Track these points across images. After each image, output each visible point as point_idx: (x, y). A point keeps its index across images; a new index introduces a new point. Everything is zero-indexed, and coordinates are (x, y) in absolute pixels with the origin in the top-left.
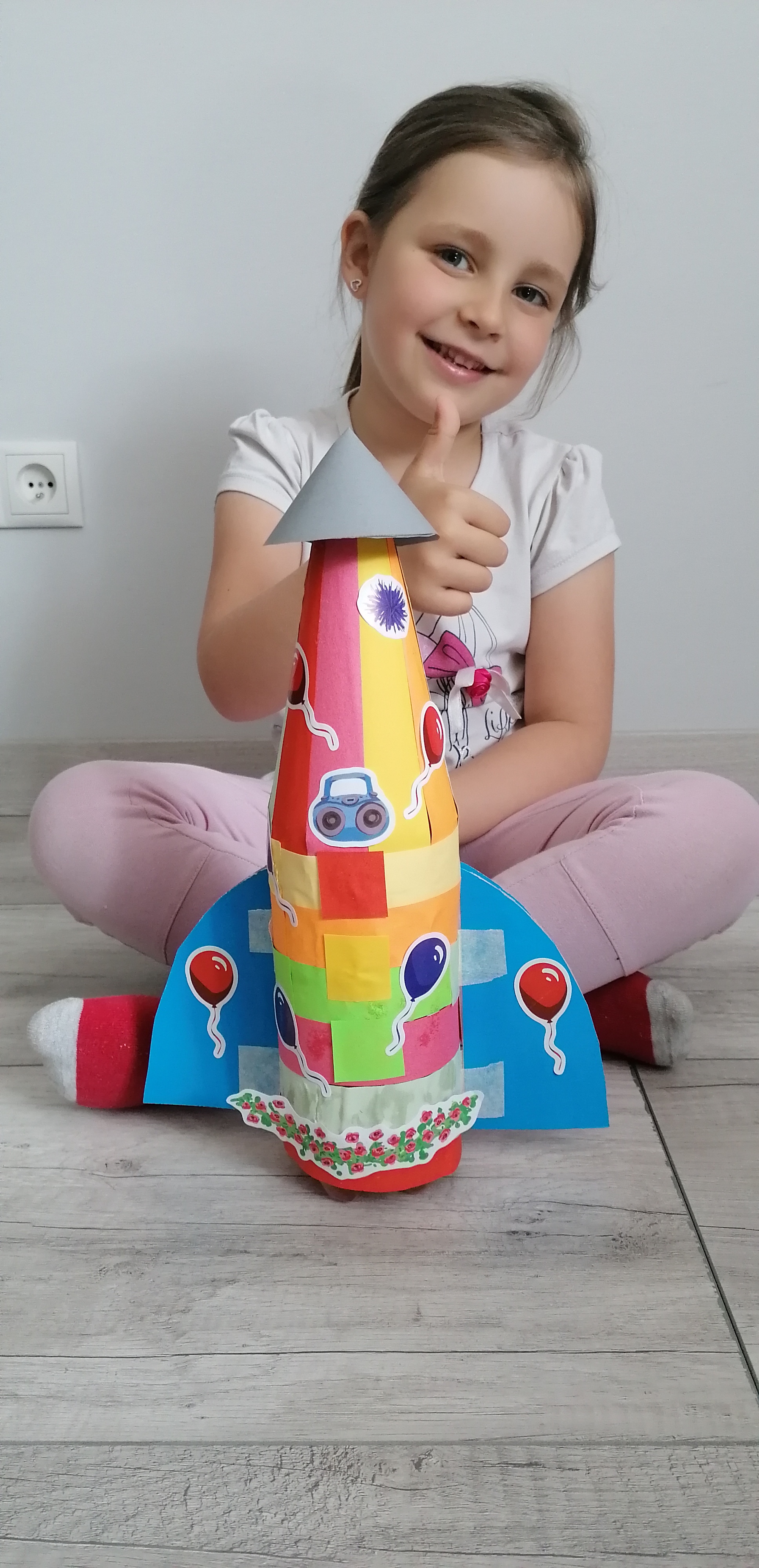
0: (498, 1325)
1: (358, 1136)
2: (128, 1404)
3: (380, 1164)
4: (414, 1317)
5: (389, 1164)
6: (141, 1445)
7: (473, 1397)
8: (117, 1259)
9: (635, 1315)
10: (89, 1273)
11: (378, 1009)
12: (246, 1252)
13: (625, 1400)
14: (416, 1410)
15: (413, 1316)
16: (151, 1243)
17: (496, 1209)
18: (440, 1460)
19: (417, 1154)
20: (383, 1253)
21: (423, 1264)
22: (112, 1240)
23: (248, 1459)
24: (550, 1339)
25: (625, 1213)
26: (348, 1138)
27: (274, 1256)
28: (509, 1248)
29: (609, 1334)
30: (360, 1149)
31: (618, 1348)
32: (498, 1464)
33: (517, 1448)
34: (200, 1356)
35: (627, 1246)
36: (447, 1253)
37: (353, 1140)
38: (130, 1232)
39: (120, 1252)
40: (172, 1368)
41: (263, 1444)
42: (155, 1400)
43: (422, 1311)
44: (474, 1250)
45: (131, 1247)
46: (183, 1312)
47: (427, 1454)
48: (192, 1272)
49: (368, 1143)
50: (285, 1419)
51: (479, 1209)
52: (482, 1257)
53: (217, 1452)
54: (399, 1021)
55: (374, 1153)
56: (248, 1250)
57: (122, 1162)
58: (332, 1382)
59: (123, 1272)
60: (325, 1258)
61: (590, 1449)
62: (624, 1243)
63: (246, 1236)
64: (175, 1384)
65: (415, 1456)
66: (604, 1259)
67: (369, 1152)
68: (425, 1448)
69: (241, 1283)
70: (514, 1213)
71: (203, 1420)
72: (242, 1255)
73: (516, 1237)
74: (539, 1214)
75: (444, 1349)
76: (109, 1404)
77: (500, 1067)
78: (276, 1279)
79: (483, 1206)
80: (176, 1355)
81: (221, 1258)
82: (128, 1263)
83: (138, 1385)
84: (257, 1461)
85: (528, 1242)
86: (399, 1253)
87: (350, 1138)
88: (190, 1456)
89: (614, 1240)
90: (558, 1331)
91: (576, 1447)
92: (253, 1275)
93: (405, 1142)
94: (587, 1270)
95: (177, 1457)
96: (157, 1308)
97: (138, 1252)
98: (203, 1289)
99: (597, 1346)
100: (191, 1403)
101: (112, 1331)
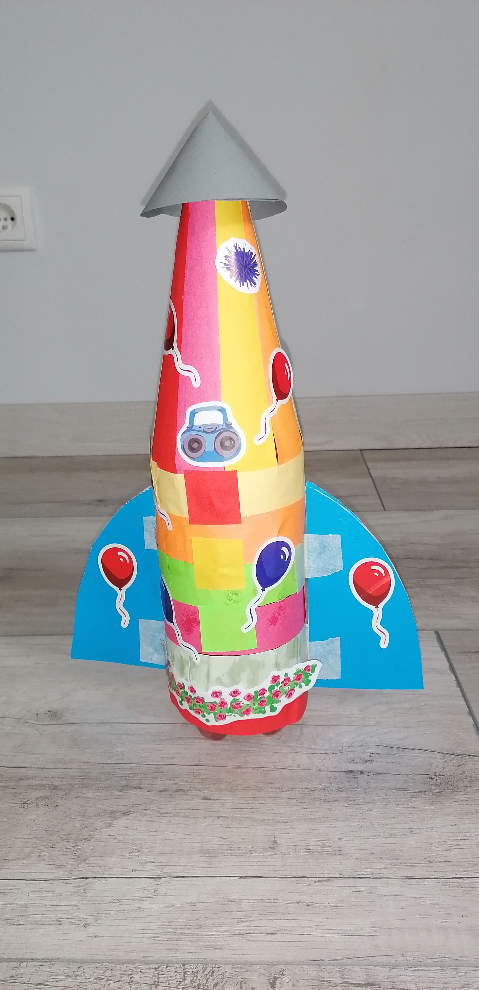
0: (339, 853)
1: (221, 693)
2: (36, 923)
3: (238, 715)
4: (271, 846)
5: (245, 715)
6: (43, 962)
7: (320, 920)
8: (38, 794)
9: (451, 845)
10: (15, 805)
11: (235, 597)
12: (139, 788)
13: (446, 923)
14: (272, 931)
15: (270, 844)
16: (66, 780)
17: (336, 752)
18: (292, 979)
19: (268, 708)
20: (247, 789)
21: (279, 799)
22: (36, 777)
23: (131, 976)
24: (382, 866)
25: (438, 756)
26: (213, 695)
27: (160, 791)
28: (347, 785)
29: (430, 862)
30: (223, 704)
31: (438, 875)
32: (341, 984)
33: (357, 969)
34: (97, 879)
35: (441, 784)
36: (298, 789)
37: (217, 696)
38: (50, 770)
39: (42, 787)
40: (73, 890)
41: (144, 962)
42: (58, 920)
43: (278, 840)
44: (319, 786)
45: (50, 783)
46: (87, 840)
47: (281, 973)
48: (96, 805)
49: (229, 700)
50: (163, 938)
51: (323, 752)
52: (325, 792)
53: (105, 969)
54: (252, 605)
55: (233, 707)
56: (141, 786)
57: (49, 712)
58: (203, 904)
59: (42, 805)
60: (201, 793)
61: (418, 970)
62: (439, 781)
63: (140, 774)
64: (75, 905)
65: (271, 975)
66: (423, 795)
67: (229, 706)
68: (279, 967)
69: (134, 815)
70: (350, 755)
71: (96, 938)
72: (136, 790)
73: (352, 775)
74: (370, 756)
75: (295, 875)
76: (21, 922)
77: (337, 641)
78: (162, 811)
79: (326, 749)
80: (78, 878)
81: (120, 793)
82: (46, 797)
83: (45, 906)
84: (139, 979)
85: (363, 781)
86: (260, 789)
87: (215, 695)
88: (83, 972)
89: (430, 778)
90: (389, 859)
91: (406, 968)
92: (143, 807)
93: (258, 699)
94: (410, 804)
95: (72, 973)
96: (66, 836)
97: (56, 788)
98: (104, 819)
99: (419, 873)
100: (87, 922)
101: (28, 856)
